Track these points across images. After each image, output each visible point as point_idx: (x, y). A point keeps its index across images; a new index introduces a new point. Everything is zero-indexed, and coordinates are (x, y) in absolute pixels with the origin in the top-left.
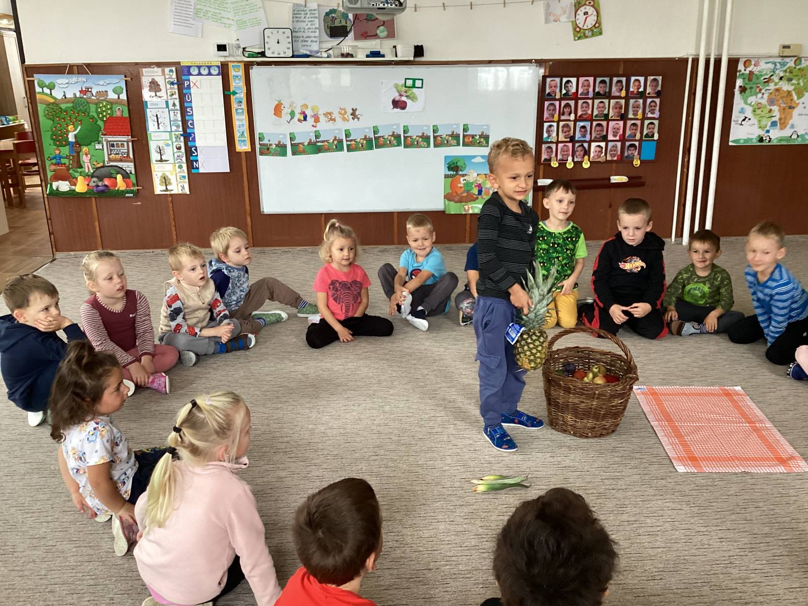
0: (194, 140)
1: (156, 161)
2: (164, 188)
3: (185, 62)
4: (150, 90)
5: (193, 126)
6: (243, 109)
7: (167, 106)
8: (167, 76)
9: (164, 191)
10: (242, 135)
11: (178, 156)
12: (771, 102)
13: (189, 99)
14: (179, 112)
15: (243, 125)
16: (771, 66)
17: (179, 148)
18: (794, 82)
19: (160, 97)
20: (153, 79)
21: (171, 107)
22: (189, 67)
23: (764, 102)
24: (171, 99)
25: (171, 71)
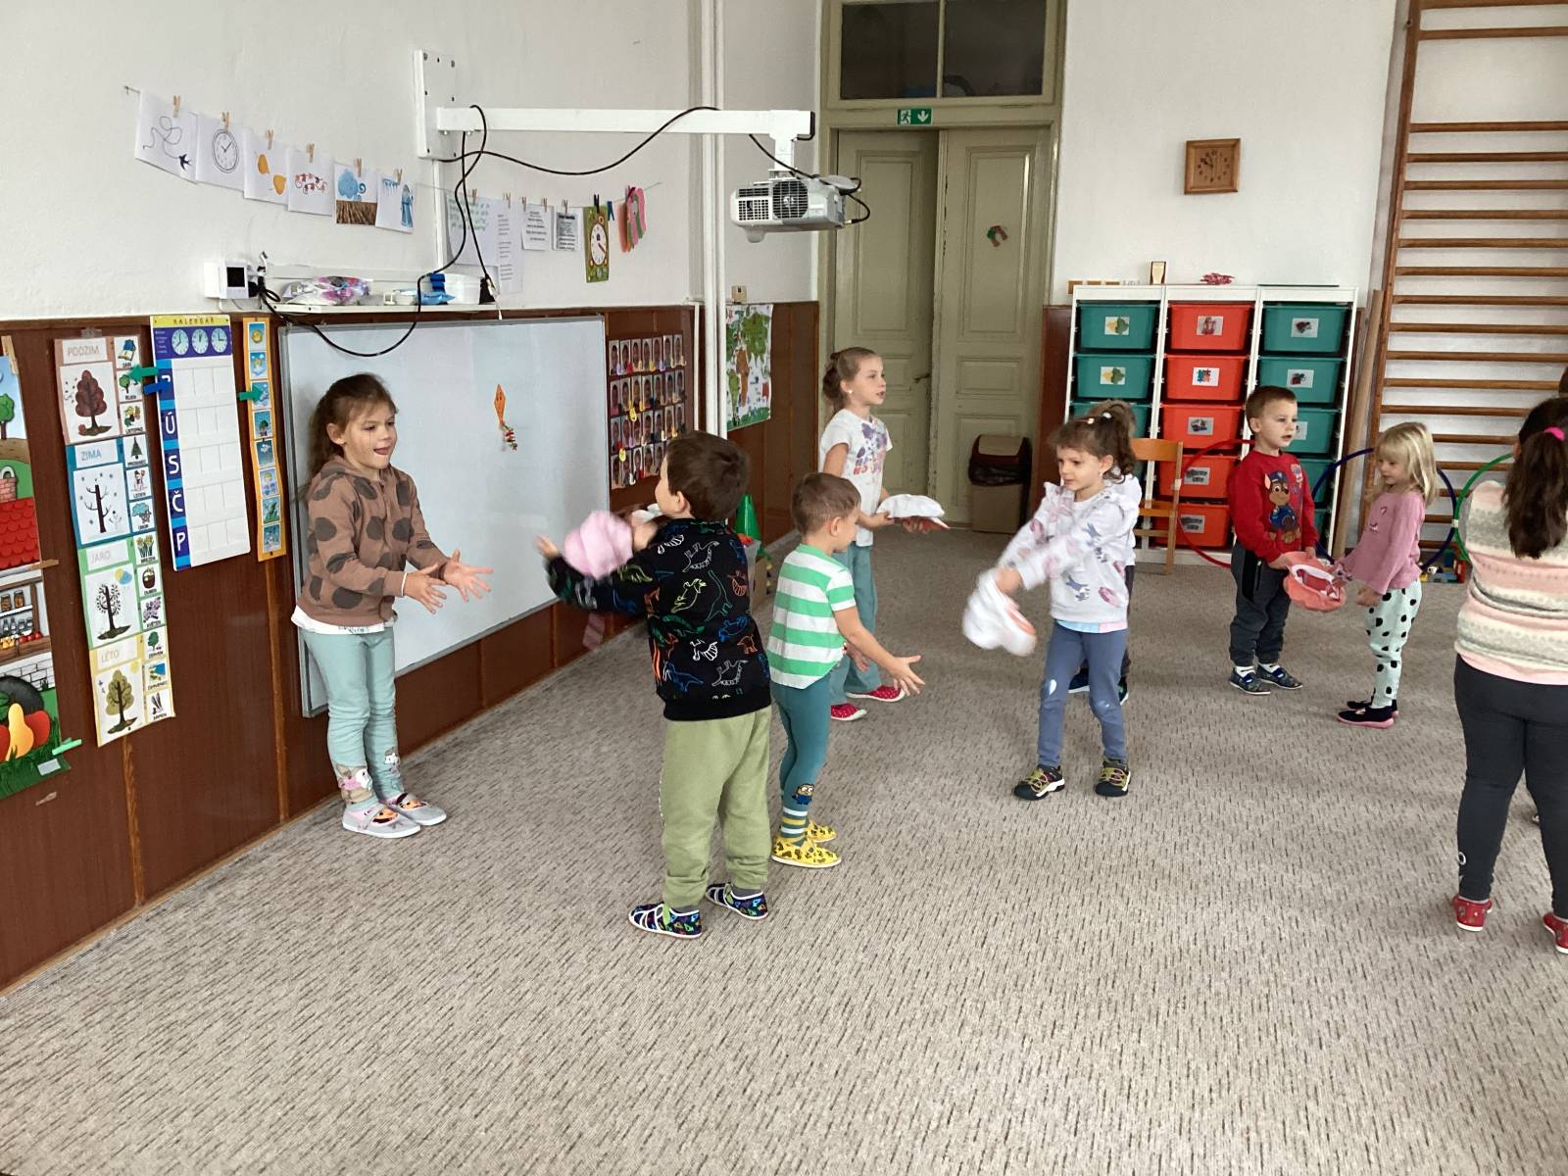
1: (102, 637)
2: (116, 719)
3: (159, 317)
4: (81, 413)
5: (183, 507)
6: (269, 443)
7: (121, 459)
8: (119, 364)
9: (118, 728)
10: (271, 513)
11: (149, 608)
12: (738, 368)
13: (171, 428)
14: (146, 469)
15: (273, 485)
17: (150, 582)
18: (747, 339)
19: (107, 429)
20: (86, 375)
21: (129, 458)
22: (169, 332)
23: (735, 368)
24: (129, 434)
25: (129, 346)
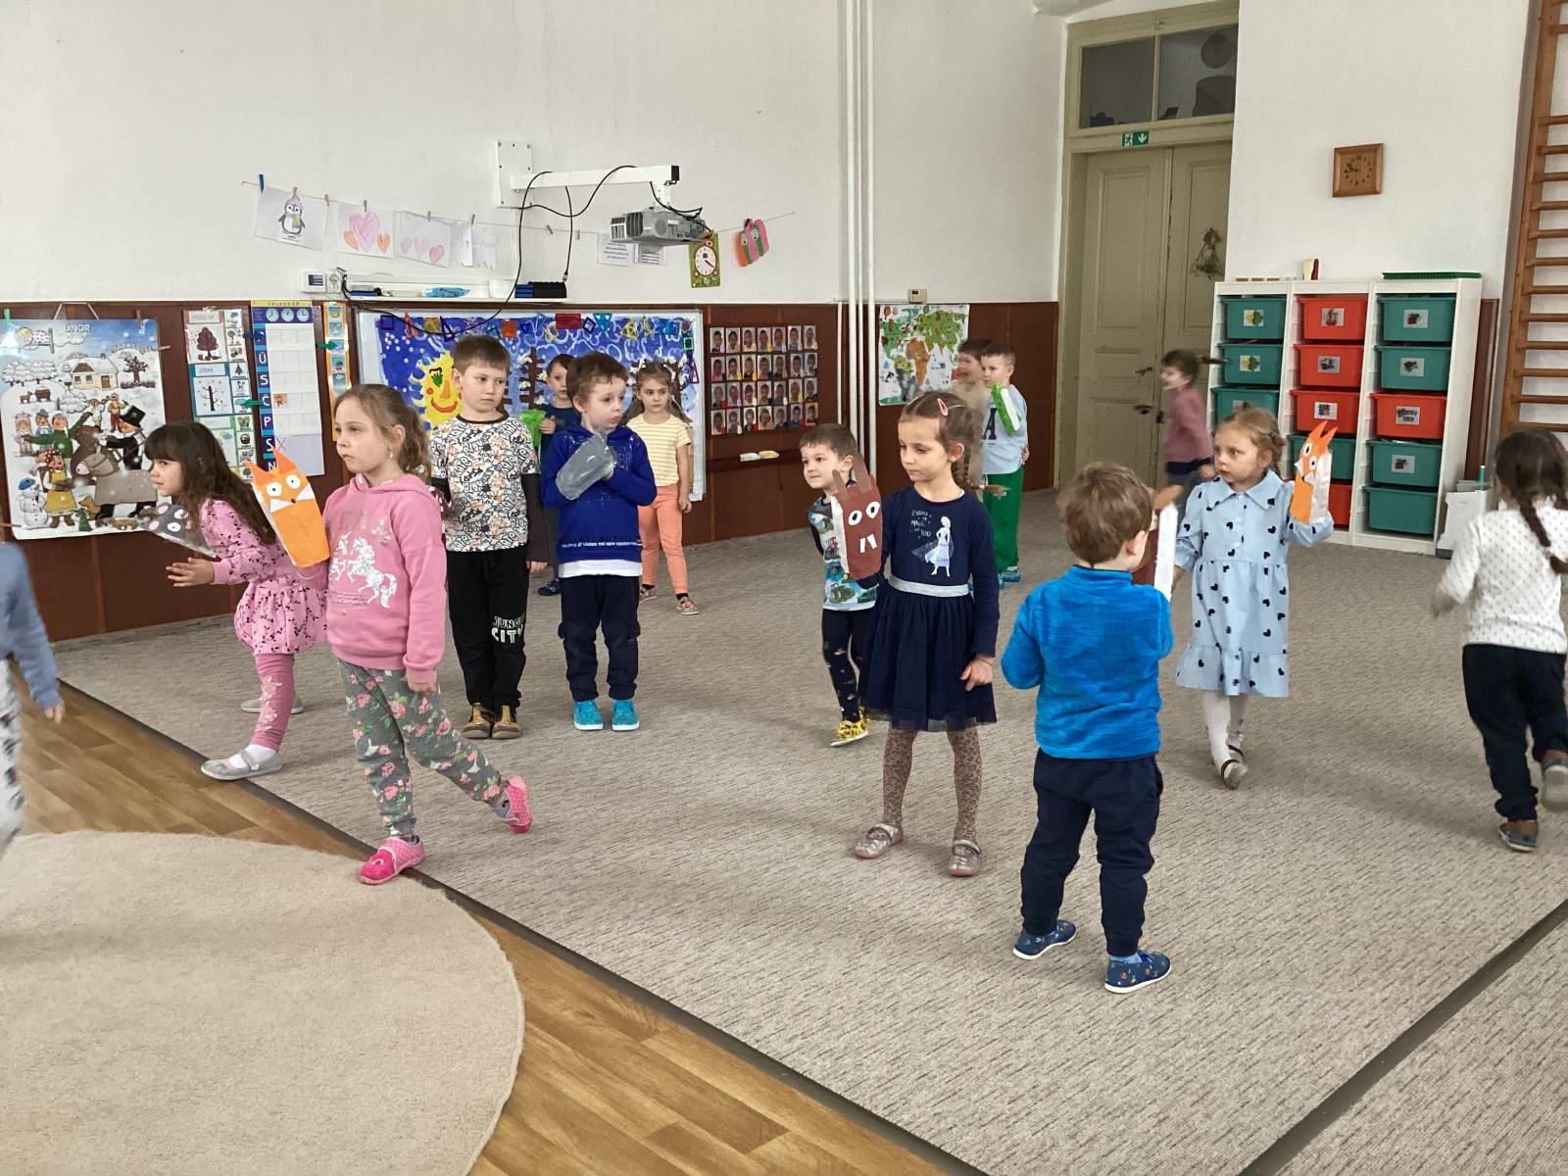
0: (270, 425)
3: (258, 301)
4: (200, 348)
5: (270, 403)
6: (343, 375)
7: (228, 374)
8: (228, 324)
11: (244, 454)
12: (909, 355)
13: (264, 361)
14: (247, 381)
16: (907, 314)
17: (246, 441)
18: (925, 331)
19: (215, 358)
20: (205, 329)
21: (233, 373)
22: (264, 310)
23: (903, 354)
24: (234, 362)
25: (235, 315)
